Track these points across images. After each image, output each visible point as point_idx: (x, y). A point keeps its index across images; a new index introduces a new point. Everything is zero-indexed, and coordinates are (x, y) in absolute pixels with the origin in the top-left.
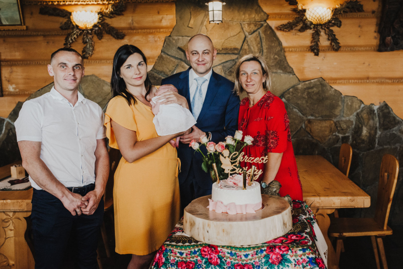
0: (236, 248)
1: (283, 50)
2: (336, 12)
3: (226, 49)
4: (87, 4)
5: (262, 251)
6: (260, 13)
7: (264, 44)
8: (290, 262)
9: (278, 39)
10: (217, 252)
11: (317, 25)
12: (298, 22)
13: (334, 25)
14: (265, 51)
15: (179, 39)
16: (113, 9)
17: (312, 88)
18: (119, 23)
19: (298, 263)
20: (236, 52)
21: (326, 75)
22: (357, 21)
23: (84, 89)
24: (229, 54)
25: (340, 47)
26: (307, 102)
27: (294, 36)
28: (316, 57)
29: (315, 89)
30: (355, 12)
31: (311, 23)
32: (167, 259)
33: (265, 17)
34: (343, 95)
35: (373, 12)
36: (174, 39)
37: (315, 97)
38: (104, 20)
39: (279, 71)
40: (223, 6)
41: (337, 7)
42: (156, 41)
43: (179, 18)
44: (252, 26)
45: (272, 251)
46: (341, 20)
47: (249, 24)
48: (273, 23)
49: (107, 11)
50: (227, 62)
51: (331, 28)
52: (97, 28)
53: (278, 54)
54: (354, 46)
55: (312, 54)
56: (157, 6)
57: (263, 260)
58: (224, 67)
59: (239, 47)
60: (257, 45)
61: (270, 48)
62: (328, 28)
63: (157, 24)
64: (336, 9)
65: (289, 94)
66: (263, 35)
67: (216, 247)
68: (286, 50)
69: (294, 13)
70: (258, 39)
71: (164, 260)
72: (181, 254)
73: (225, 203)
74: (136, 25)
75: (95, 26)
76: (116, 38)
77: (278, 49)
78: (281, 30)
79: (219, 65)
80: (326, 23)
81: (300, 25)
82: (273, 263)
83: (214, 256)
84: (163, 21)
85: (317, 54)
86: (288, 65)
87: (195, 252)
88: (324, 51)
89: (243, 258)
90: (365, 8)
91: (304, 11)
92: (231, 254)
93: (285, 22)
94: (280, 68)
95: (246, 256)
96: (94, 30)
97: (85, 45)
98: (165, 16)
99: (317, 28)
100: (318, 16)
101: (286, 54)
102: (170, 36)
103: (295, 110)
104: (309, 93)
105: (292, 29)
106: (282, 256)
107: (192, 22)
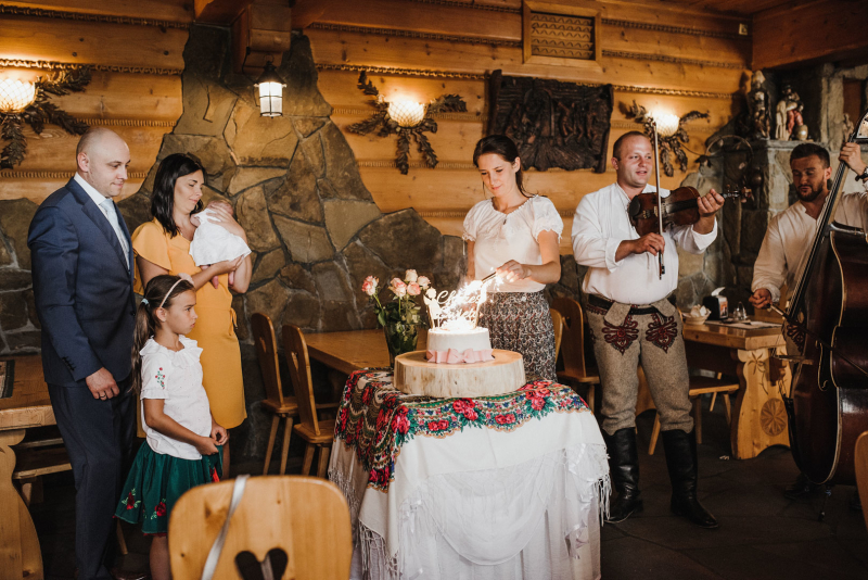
0: (493, 398)
1: (355, 162)
2: (429, 109)
3: (268, 159)
4: (9, 66)
5: (522, 397)
6: (321, 104)
7: (327, 153)
8: (553, 405)
9: (348, 146)
10: (472, 405)
11: (405, 128)
12: (377, 122)
13: (428, 128)
14: (329, 164)
15: (188, 140)
16: (69, 79)
17: (400, 223)
18: (76, 104)
19: (561, 406)
20: (284, 164)
21: (420, 204)
22: (458, 125)
23: (5, 225)
24: (272, 167)
25: (437, 162)
26: (393, 245)
27: (372, 143)
28: (404, 176)
29: (404, 225)
30: (456, 111)
31: (397, 125)
32: (413, 422)
33: (329, 111)
34: (443, 234)
35: (478, 114)
36: (179, 140)
37: (405, 238)
38: (45, 97)
39: (352, 197)
40: (284, 89)
41: (432, 102)
42: (146, 142)
43: (186, 103)
44: (309, 124)
45: (532, 396)
46: (438, 123)
47: (305, 121)
48: (340, 120)
49: (56, 82)
50: (269, 180)
51: (424, 133)
52: (33, 113)
53: (348, 169)
54: (453, 162)
55: (397, 171)
56: (148, 82)
57: (526, 407)
58: (264, 188)
59: (288, 155)
60: (317, 155)
61: (337, 160)
62: (420, 133)
63: (149, 112)
64: (430, 105)
65: (366, 232)
66: (325, 140)
67: (469, 400)
68: (361, 163)
69: (371, 108)
70: (319, 145)
71: (409, 424)
72: (431, 413)
73: (460, 350)
74: (110, 111)
75: (30, 108)
76: (72, 133)
77: (350, 161)
78: (353, 132)
79: (256, 185)
80: (417, 126)
81: (381, 126)
82: (536, 409)
83: (470, 410)
84: (160, 107)
85: (405, 172)
86: (365, 188)
87: (446, 409)
88: (414, 167)
89: (503, 407)
90: (468, 107)
91: (387, 105)
92: (488, 404)
93: (357, 120)
94: (353, 192)
95: (506, 405)
96: (27, 116)
97: (8, 143)
98: (164, 98)
99: (405, 134)
100: (407, 114)
101: (361, 170)
102: (172, 133)
103: (375, 258)
104: (395, 232)
105: (369, 131)
106: (545, 399)
107: (211, 111)
